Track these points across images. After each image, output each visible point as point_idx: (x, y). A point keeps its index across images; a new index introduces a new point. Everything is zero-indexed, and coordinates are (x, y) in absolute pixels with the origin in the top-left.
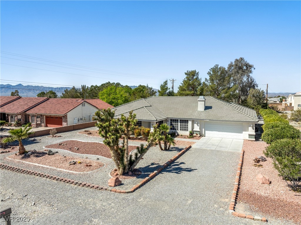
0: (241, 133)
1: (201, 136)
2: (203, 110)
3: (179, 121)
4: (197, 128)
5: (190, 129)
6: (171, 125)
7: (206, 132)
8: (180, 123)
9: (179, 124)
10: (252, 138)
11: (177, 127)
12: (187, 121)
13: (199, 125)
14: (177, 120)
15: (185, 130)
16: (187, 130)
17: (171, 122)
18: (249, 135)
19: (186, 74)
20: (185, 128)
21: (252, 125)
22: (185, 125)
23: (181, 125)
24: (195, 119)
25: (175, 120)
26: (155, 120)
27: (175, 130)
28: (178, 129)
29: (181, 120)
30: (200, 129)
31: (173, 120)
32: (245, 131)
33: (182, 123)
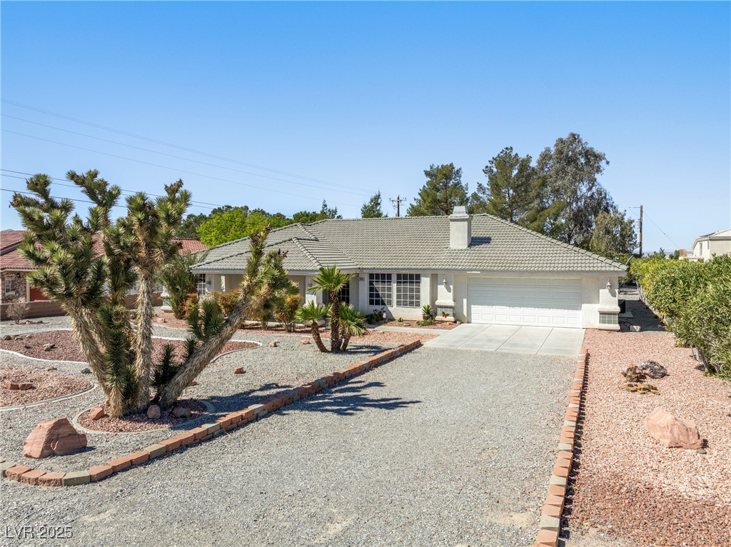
0: (577, 307)
1: (458, 320)
2: (465, 247)
3: (394, 278)
4: (445, 297)
5: (425, 300)
6: (371, 289)
7: (474, 308)
8: (398, 282)
9: (394, 286)
10: (609, 322)
11: (390, 296)
12: (418, 277)
13: (451, 287)
14: (389, 276)
15: (411, 304)
16: (418, 305)
17: (371, 283)
18: (602, 313)
19: (427, 174)
20: (412, 297)
21: (609, 284)
22: (411, 290)
23: (398, 290)
24: (441, 269)
25: (383, 275)
26: (316, 271)
27: (382, 307)
28: (390, 303)
29: (399, 276)
30: (454, 301)
31: (377, 275)
32: (590, 303)
33: (404, 282)
